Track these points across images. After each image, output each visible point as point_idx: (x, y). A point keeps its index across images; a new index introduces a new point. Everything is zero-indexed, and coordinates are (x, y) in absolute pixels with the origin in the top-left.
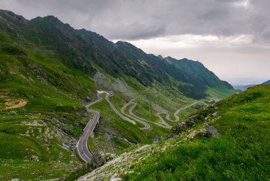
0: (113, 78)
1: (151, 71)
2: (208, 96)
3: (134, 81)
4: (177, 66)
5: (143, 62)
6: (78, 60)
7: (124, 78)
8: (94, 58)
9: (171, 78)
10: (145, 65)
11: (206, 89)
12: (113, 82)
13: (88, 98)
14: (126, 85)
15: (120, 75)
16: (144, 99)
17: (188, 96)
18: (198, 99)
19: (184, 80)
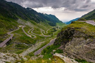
0: (26, 21)
1: (40, 18)
2: (57, 25)
3: (34, 22)
4: (48, 17)
5: (37, 15)
6: (9, 14)
7: (30, 21)
8: (17, 14)
9: (46, 20)
10: (38, 16)
11: (56, 23)
12: (25, 22)
13: (12, 29)
14: (31, 23)
15: (28, 20)
16: (37, 27)
17: (51, 25)
18: (54, 26)
19: (50, 21)
